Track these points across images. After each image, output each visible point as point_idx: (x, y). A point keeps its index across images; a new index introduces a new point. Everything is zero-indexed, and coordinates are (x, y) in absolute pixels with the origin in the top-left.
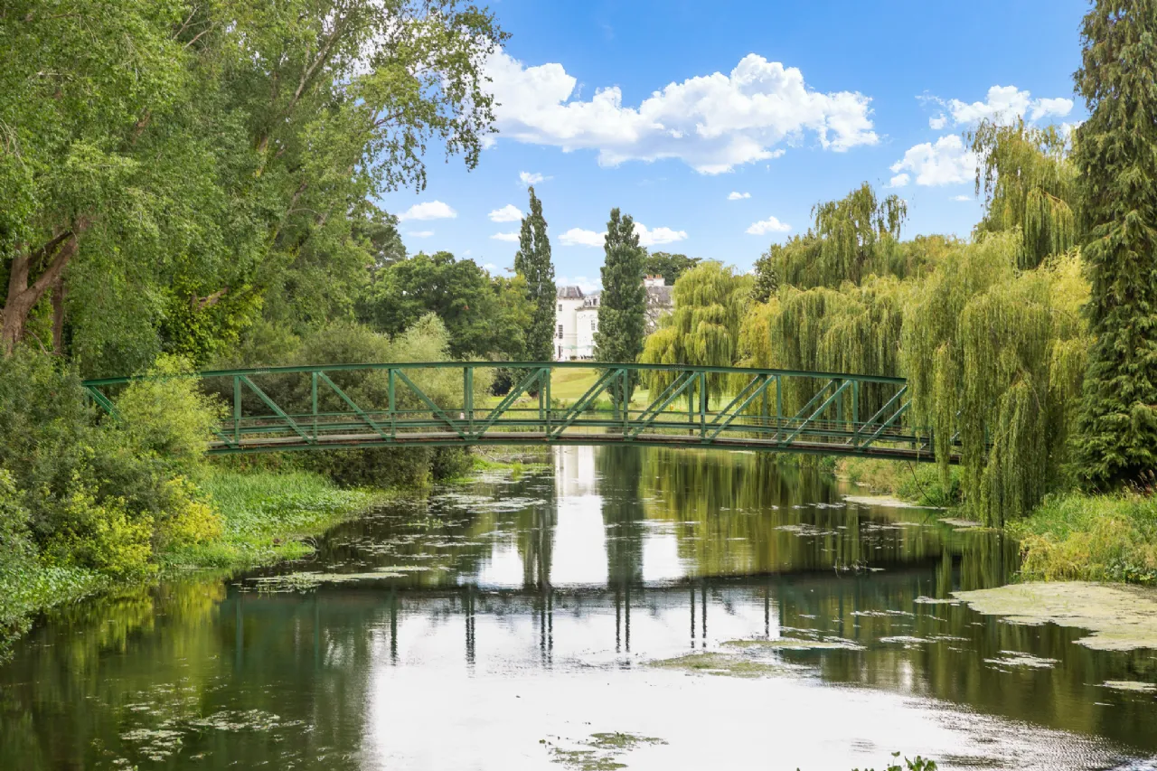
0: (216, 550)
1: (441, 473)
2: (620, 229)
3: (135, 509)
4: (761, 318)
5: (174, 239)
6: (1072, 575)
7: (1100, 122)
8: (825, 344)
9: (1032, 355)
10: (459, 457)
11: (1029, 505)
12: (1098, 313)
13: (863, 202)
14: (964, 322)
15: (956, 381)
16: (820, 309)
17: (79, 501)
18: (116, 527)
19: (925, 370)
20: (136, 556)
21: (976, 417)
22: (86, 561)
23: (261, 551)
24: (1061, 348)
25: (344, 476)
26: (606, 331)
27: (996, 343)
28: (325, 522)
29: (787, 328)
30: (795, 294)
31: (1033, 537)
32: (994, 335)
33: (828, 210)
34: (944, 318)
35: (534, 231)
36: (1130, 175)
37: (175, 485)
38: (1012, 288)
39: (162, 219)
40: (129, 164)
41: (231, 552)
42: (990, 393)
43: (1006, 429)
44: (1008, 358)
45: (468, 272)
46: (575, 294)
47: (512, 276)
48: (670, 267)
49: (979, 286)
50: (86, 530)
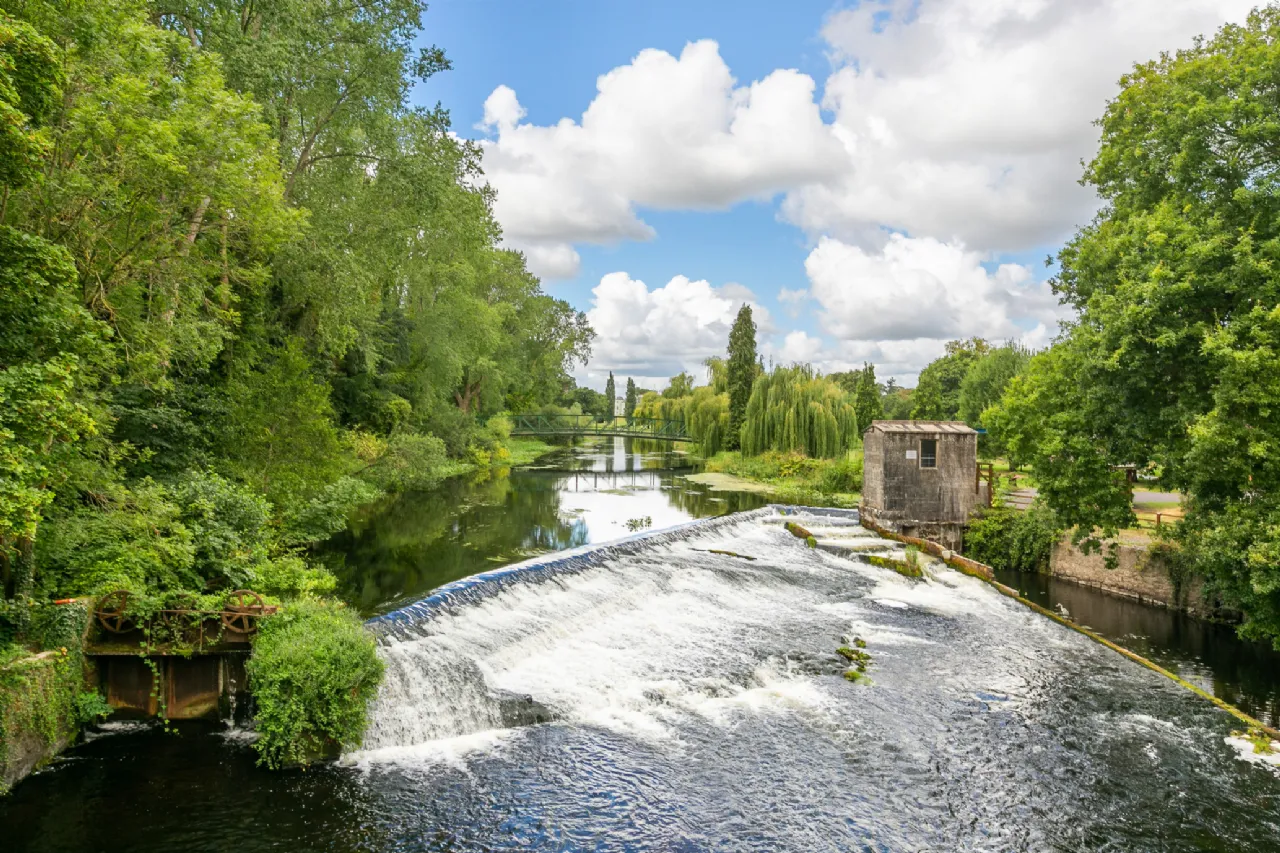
0: (507, 460)
1: (575, 442)
2: (631, 383)
3: (486, 450)
4: (658, 405)
5: (505, 381)
6: (717, 471)
7: (733, 359)
8: (673, 412)
9: (715, 417)
10: (579, 438)
11: (714, 454)
12: (731, 406)
13: (683, 377)
14: (699, 408)
15: (697, 423)
16: (671, 404)
17: (472, 448)
18: (480, 454)
19: (690, 419)
20: (486, 462)
21: (701, 431)
22: (473, 463)
23: (520, 461)
24: (723, 415)
25: (549, 442)
26: (627, 408)
27: (707, 413)
28: (540, 454)
29: (663, 408)
30: (666, 400)
31: (712, 462)
32: (706, 412)
33: (673, 380)
34: (694, 407)
35: (611, 383)
36: (740, 373)
37: (498, 444)
38: (711, 400)
39: (503, 377)
40: (494, 363)
41: (512, 461)
42: (705, 426)
43: (708, 435)
44: (709, 417)
45: (592, 392)
46: (621, 398)
47: (604, 393)
48: (643, 392)
49: (703, 399)
50: (473, 455)
